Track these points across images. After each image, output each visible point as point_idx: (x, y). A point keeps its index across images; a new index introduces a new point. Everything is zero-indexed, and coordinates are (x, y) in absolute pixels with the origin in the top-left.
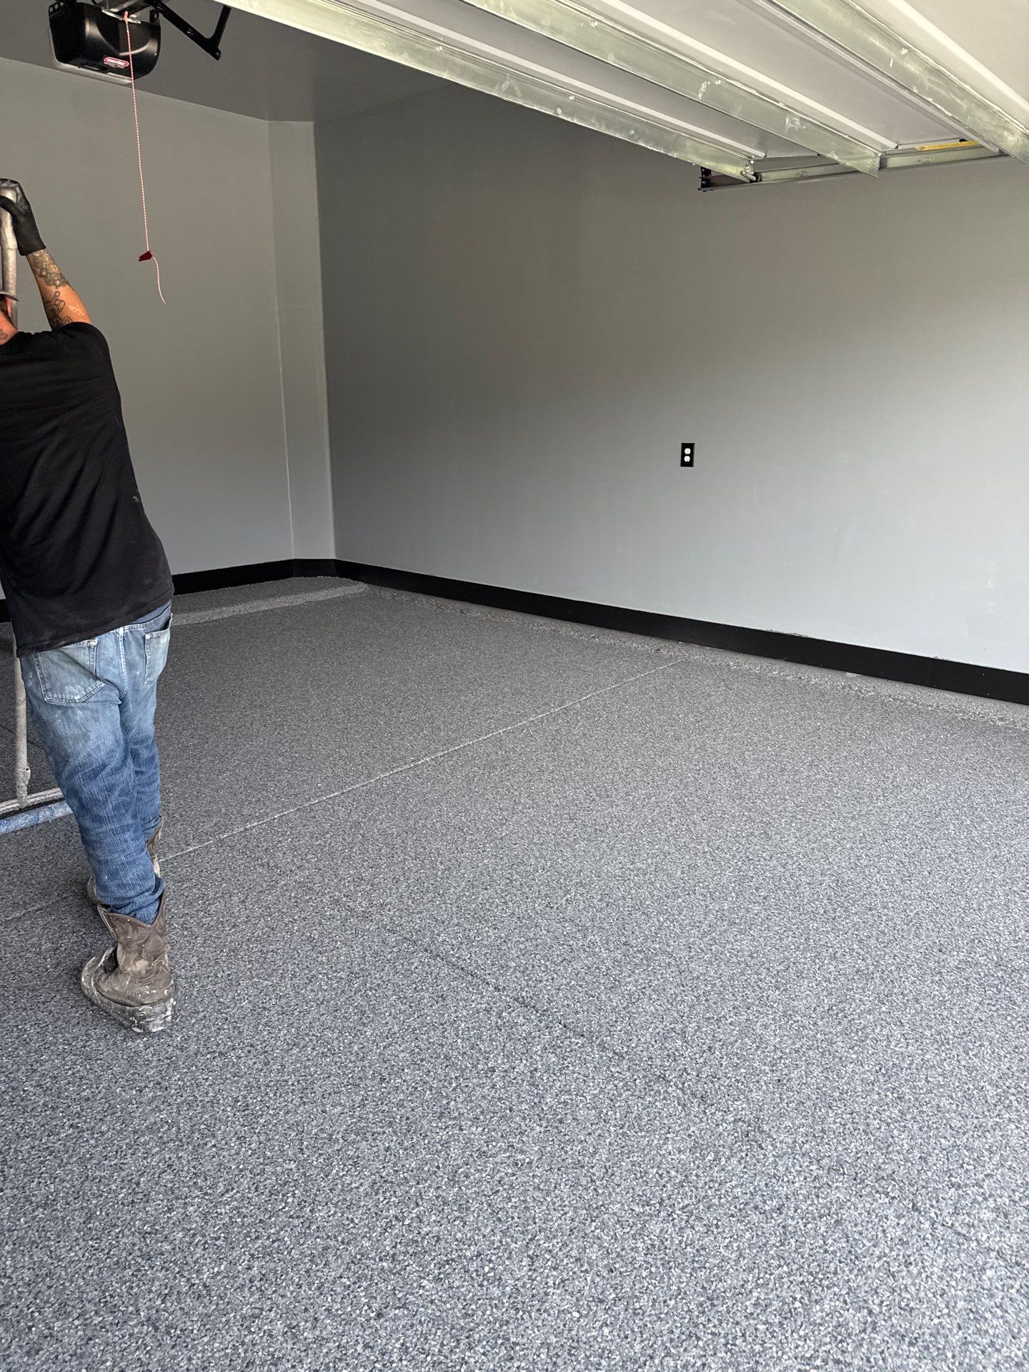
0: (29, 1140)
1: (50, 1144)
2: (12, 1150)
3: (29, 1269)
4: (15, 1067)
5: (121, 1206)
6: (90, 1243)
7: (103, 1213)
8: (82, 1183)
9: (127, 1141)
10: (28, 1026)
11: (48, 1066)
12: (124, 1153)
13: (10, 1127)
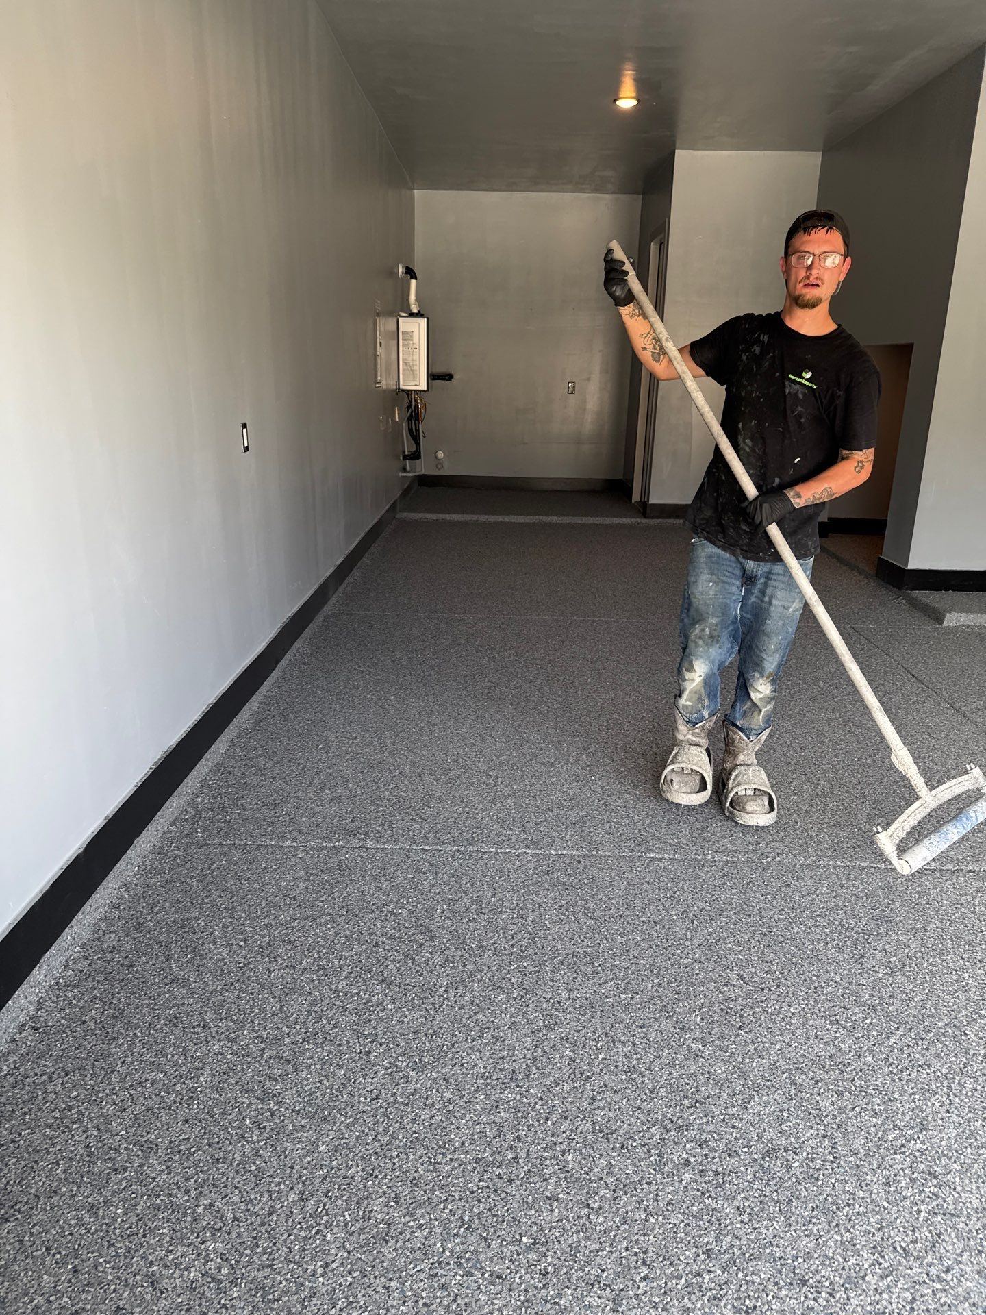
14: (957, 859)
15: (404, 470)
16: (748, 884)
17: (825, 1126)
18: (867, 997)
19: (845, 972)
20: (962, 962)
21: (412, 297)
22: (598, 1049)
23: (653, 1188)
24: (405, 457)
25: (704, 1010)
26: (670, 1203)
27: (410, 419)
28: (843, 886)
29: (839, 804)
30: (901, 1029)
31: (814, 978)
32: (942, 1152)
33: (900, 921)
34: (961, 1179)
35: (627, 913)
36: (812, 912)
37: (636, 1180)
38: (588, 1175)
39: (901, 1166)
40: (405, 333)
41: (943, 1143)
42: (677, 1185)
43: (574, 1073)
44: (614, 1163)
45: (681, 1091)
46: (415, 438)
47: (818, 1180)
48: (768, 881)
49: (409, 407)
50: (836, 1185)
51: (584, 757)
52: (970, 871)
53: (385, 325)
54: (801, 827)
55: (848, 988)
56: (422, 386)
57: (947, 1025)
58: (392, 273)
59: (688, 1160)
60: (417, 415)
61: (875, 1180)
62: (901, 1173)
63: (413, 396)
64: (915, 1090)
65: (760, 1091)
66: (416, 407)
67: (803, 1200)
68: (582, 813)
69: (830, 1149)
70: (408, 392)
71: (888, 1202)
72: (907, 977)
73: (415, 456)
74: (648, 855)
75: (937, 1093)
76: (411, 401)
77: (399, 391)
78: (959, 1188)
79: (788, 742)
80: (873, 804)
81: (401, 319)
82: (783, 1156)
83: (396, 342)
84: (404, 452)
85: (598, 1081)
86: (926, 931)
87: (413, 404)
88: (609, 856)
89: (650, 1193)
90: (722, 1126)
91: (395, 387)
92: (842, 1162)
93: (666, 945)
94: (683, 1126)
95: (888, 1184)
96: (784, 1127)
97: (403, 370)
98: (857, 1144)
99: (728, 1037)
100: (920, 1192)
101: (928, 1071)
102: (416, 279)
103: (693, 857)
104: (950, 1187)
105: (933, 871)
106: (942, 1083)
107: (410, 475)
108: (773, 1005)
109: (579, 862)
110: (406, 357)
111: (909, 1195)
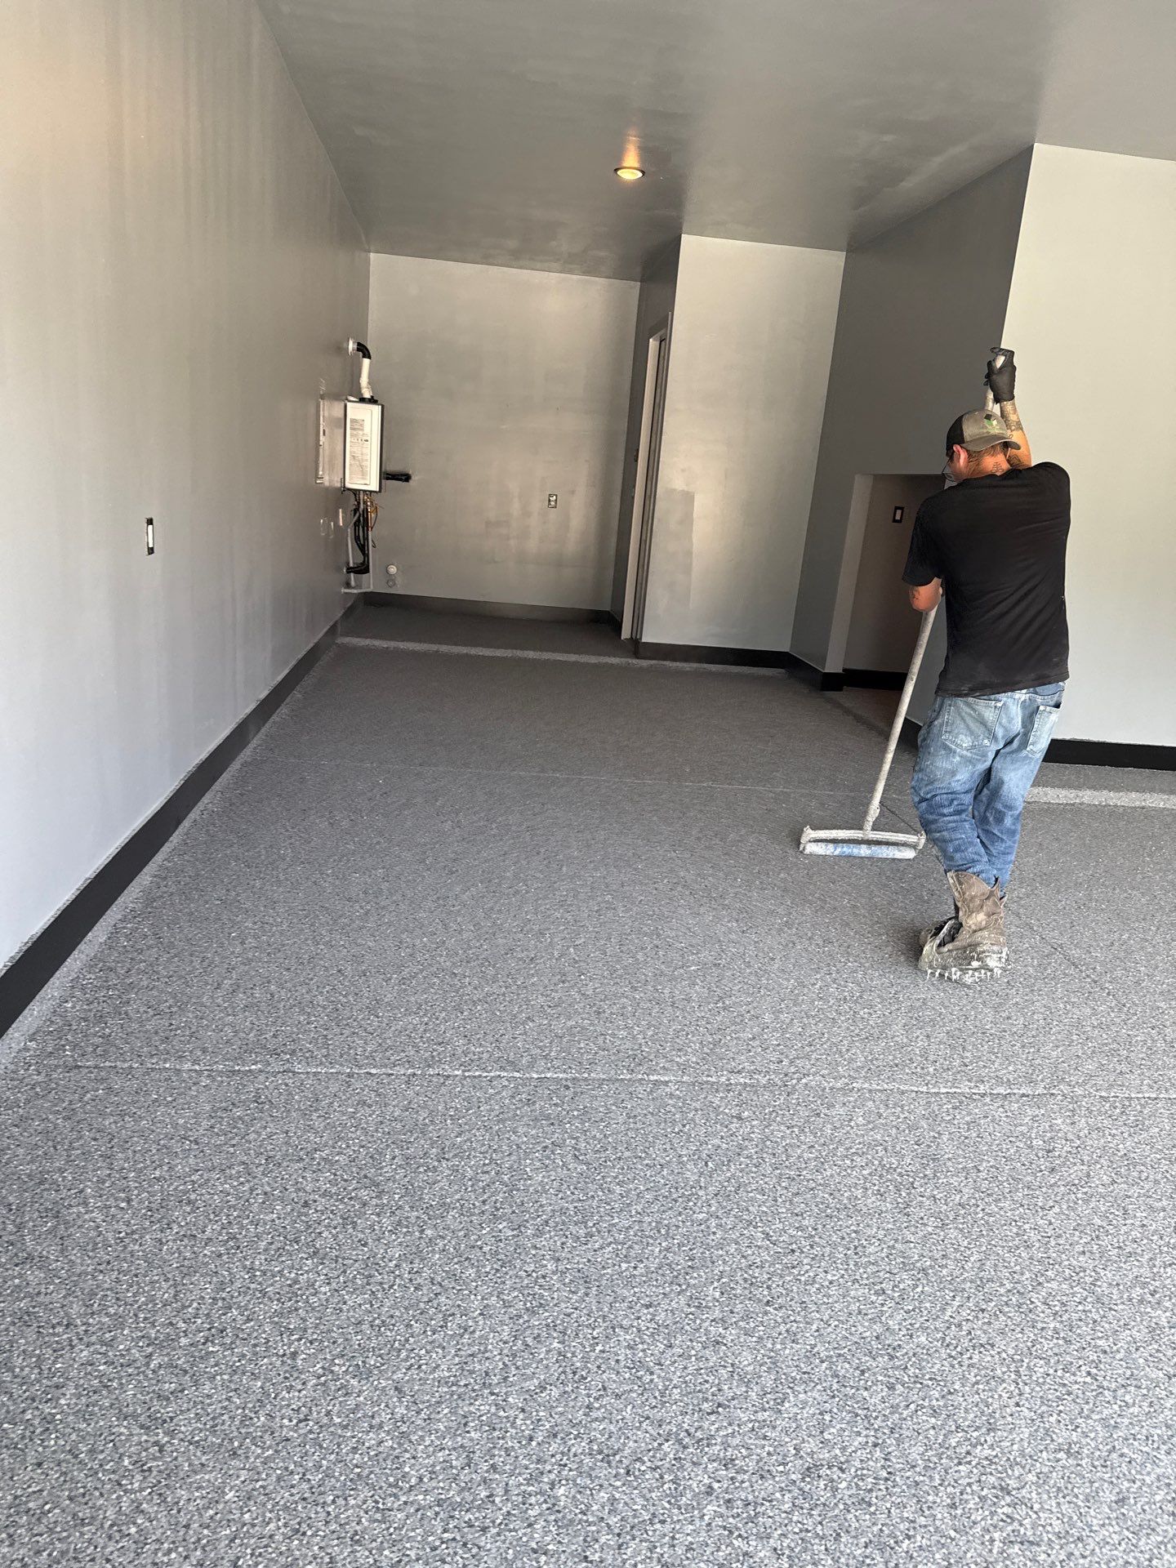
0: (1042, 1362)
1: (1066, 1382)
2: (1025, 1364)
3: (1058, 1518)
4: (1018, 1268)
5: (1160, 1511)
6: (1126, 1533)
7: (1139, 1505)
8: (1110, 1452)
9: (1159, 1432)
10: (1027, 1226)
11: (1054, 1285)
12: (1156, 1445)
13: (1020, 1335)
14: (1008, 1080)
15: (348, 585)
16: (771, 1113)
17: (876, 1430)
18: (916, 1257)
19: (890, 1226)
20: (1021, 1209)
21: (364, 380)
22: (594, 1338)
23: (668, 1527)
24: (350, 570)
25: (724, 1280)
26: (689, 1549)
27: (357, 524)
28: (881, 1115)
29: (871, 1011)
30: (958, 1299)
31: (854, 1235)
32: (1015, 1459)
33: (949, 1159)
34: (1039, 1494)
35: (627, 1154)
36: (847, 1149)
37: (647, 1518)
38: (585, 1514)
39: (968, 1480)
40: (353, 421)
41: (1015, 1447)
42: (697, 1522)
43: (564, 1372)
44: (617, 1496)
45: (699, 1391)
46: (363, 548)
47: (870, 1505)
48: (795, 1110)
49: (356, 511)
50: (892, 1511)
51: (572, 950)
52: (1023, 1095)
53: (330, 410)
54: (828, 1039)
55: (893, 1247)
56: (374, 487)
57: (1009, 1291)
58: (340, 349)
59: (710, 1487)
60: (366, 520)
61: (938, 1500)
62: (968, 1489)
63: (361, 496)
64: (979, 1378)
65: (796, 1388)
66: (366, 511)
67: (853, 1534)
68: (570, 1023)
69: (883, 1461)
70: (356, 492)
71: (955, 1530)
72: (961, 1230)
73: (362, 569)
74: (652, 1078)
75: (1003, 1381)
76: (359, 503)
77: (345, 489)
78: (1036, 1507)
79: (810, 934)
80: (910, 1012)
81: (349, 404)
82: (827, 1475)
83: (342, 430)
84: (348, 564)
85: (595, 1382)
86: (979, 1171)
87: (362, 506)
88: (604, 1080)
89: (665, 1535)
90: (751, 1438)
91: (339, 485)
92: (898, 1479)
93: (675, 1196)
94: (702, 1439)
95: (953, 1506)
96: (825, 1435)
97: (351, 465)
98: (915, 1452)
99: (753, 1316)
100: (992, 1514)
101: (992, 1352)
102: (369, 357)
103: (705, 1079)
104: (1026, 1505)
105: (983, 1095)
106: (1008, 1367)
107: (355, 591)
108: (807, 1272)
109: (567, 1087)
110: (355, 449)
111: (979, 1518)
